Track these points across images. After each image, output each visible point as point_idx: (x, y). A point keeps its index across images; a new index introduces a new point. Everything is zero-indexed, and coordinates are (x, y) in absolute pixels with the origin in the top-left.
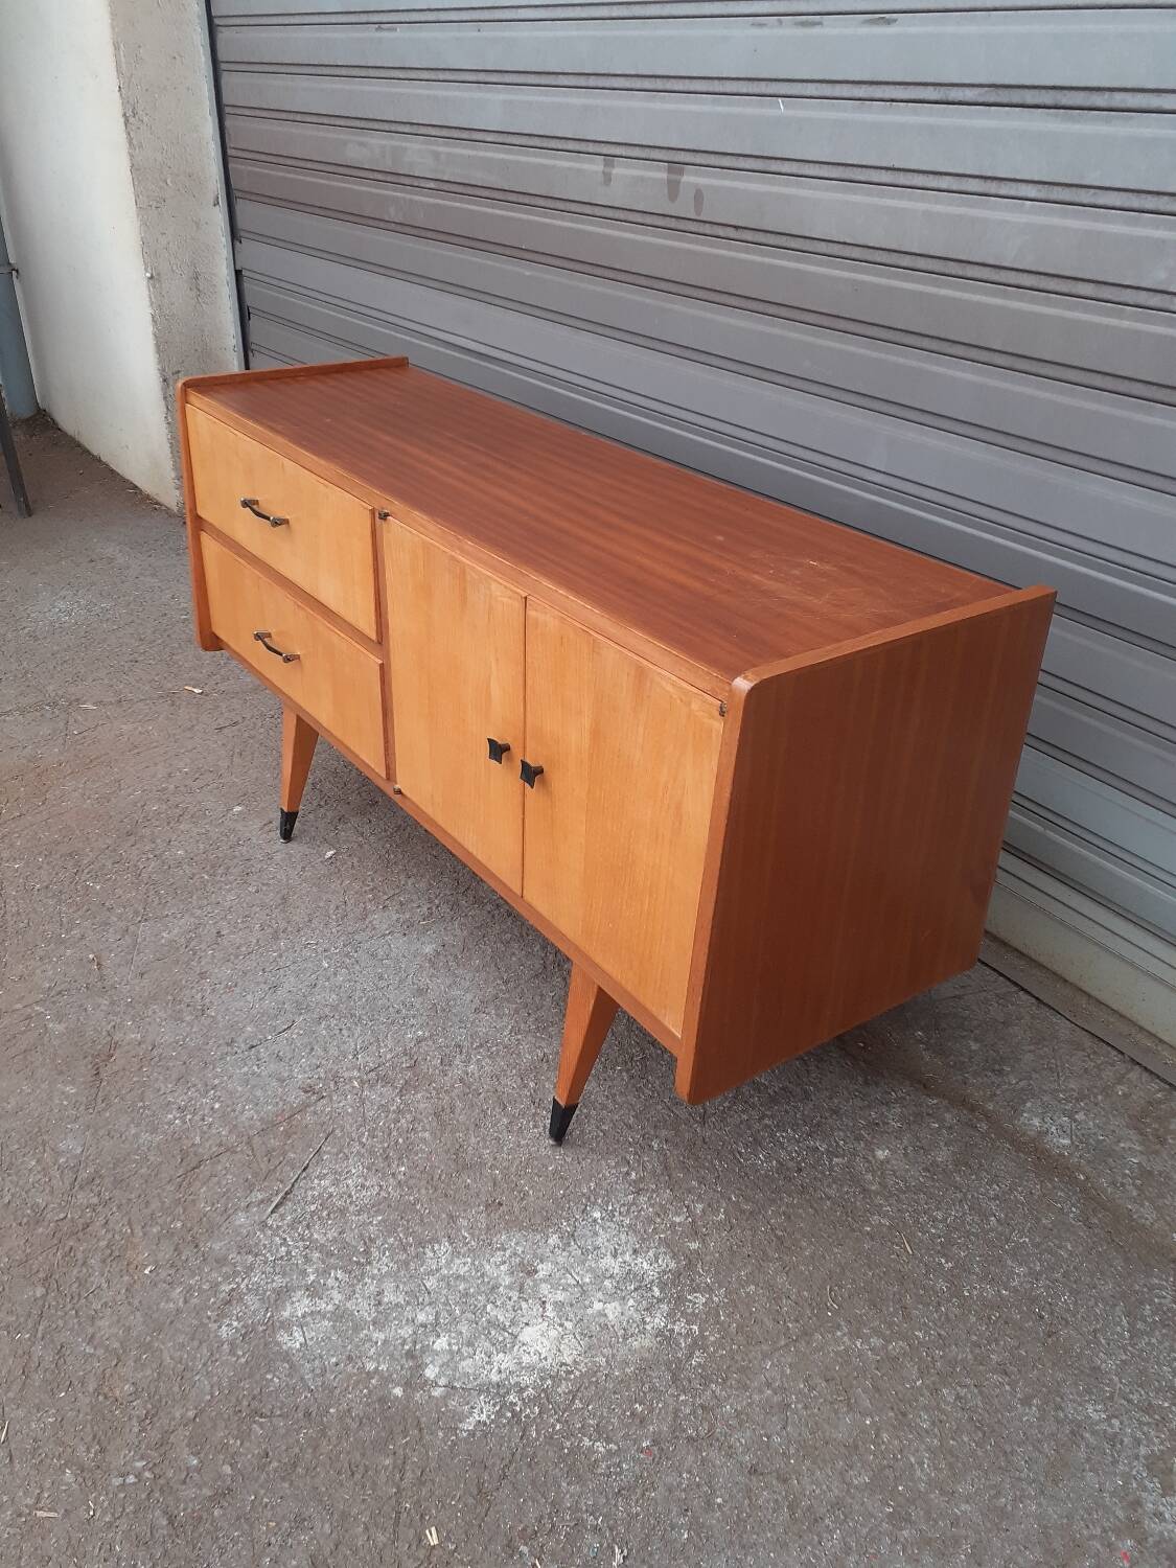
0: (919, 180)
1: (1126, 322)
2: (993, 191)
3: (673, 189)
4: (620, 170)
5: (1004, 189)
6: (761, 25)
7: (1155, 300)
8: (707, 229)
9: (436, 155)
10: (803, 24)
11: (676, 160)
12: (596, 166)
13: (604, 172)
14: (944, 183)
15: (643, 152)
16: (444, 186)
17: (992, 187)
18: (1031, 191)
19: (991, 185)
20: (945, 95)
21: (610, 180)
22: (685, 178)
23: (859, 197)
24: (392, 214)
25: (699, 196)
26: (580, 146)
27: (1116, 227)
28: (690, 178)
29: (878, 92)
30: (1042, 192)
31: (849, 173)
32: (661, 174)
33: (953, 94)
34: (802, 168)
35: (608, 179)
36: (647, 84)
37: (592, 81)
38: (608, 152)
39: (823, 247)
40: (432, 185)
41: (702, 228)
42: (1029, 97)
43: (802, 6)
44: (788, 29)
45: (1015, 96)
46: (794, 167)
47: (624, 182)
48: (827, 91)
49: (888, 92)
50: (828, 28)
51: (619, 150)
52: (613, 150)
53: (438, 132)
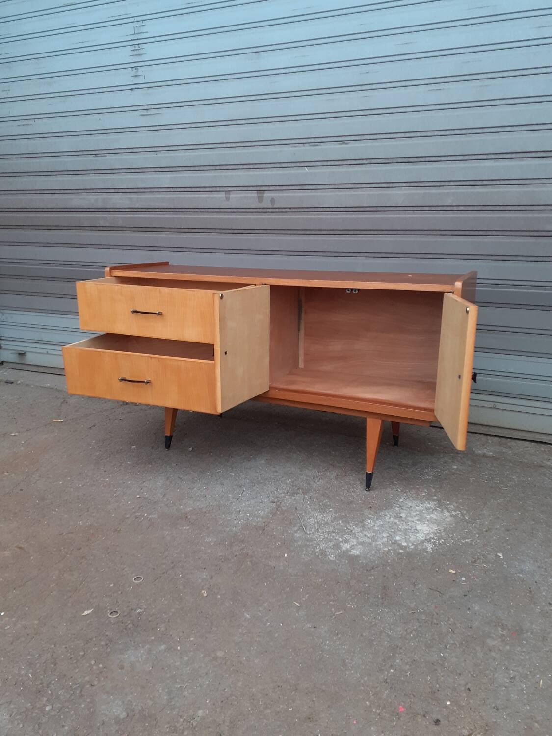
0: (364, 186)
2: (391, 186)
3: (261, 199)
4: (232, 195)
5: (394, 185)
6: (295, 147)
7: (449, 208)
8: (277, 210)
9: (130, 199)
10: (313, 146)
11: (260, 190)
12: (222, 195)
13: (226, 197)
14: (373, 185)
15: (246, 188)
16: (133, 210)
17: (391, 185)
18: (404, 185)
19: (390, 185)
20: (370, 161)
21: (229, 199)
22: (265, 195)
23: (341, 193)
24: (102, 223)
25: (273, 200)
26: (213, 189)
27: (434, 191)
28: (267, 195)
29: (345, 163)
30: (408, 185)
31: (336, 187)
32: (255, 195)
33: (373, 161)
34: (317, 187)
35: (228, 199)
36: (245, 167)
37: (218, 168)
38: (227, 190)
39: (328, 210)
40: (127, 210)
41: (274, 210)
42: (400, 160)
43: (313, 140)
44: (308, 147)
45: (395, 161)
46: (314, 187)
47: (236, 199)
48: (325, 163)
49: (349, 163)
50: (324, 146)
51: (233, 189)
52: (230, 189)
53: (131, 191)
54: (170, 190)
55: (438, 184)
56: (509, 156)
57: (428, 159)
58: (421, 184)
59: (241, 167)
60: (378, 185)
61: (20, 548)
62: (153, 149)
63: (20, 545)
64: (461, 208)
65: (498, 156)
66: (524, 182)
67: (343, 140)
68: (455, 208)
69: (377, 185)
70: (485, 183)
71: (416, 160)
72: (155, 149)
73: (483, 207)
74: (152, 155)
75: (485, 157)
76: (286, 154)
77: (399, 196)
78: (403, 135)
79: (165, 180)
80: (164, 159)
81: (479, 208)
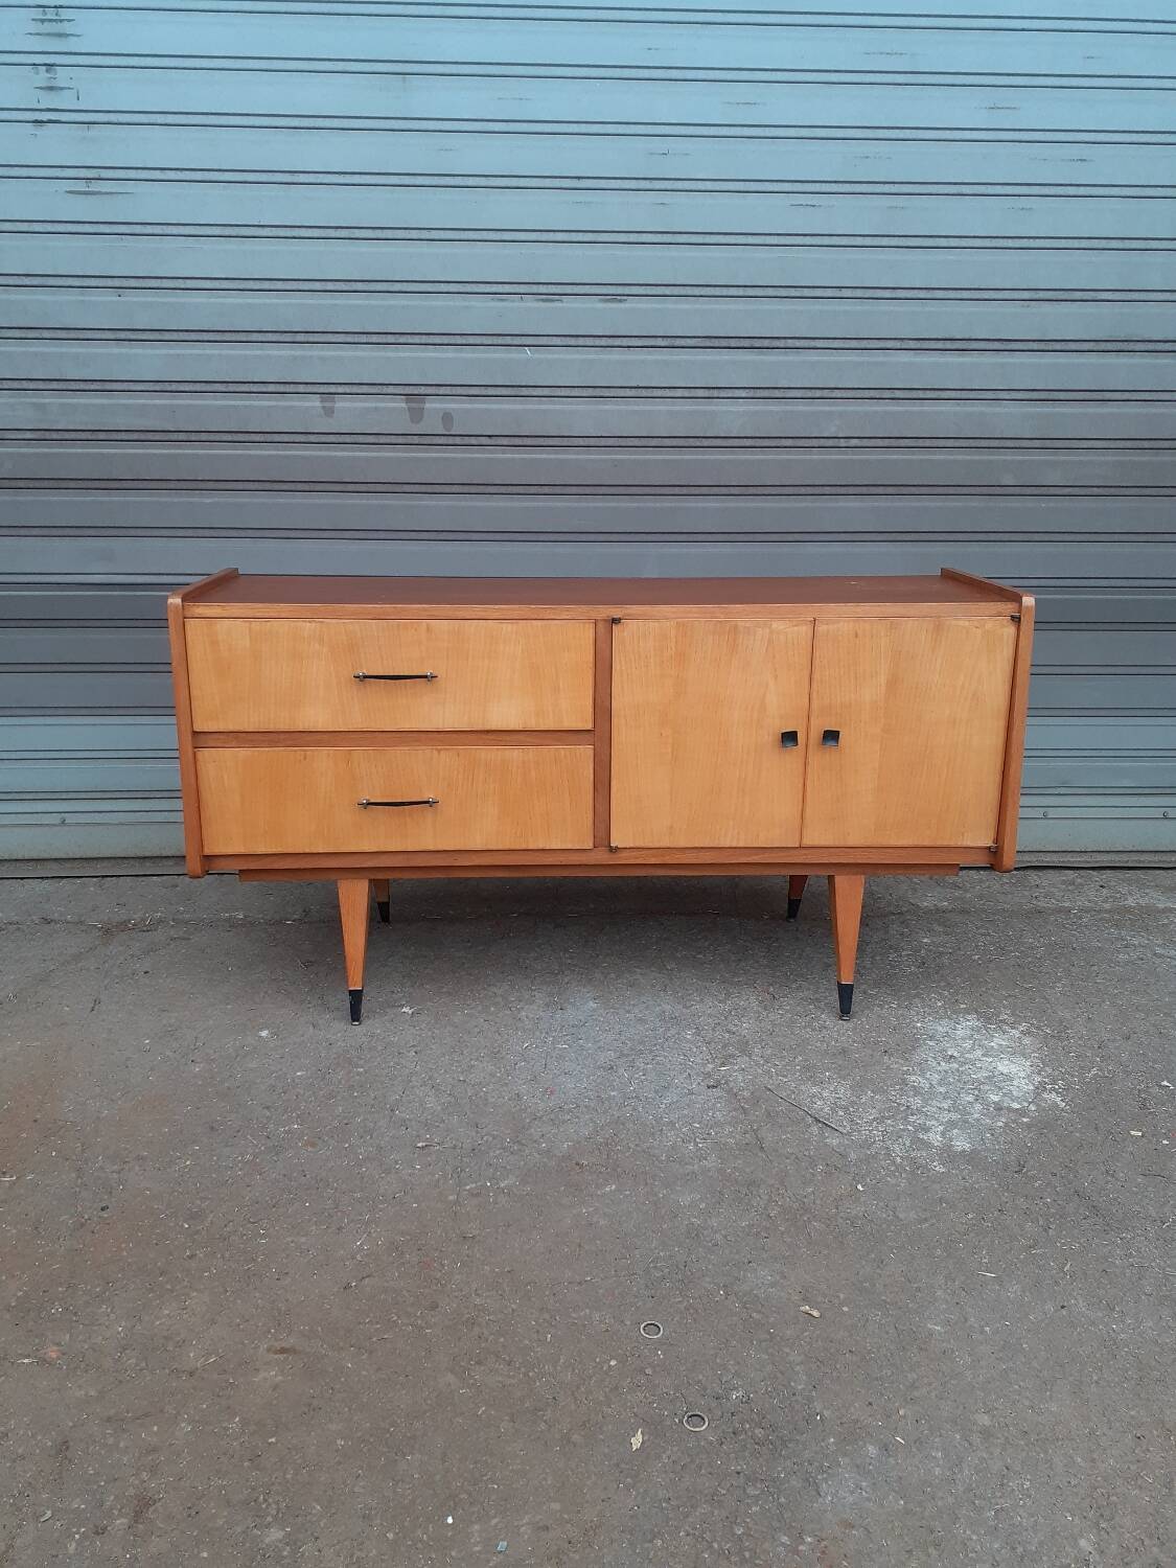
0: (660, 393)
1: (816, 456)
2: (716, 395)
3: (417, 415)
4: (341, 404)
5: (723, 394)
7: (830, 443)
8: (458, 440)
9: (40, 407)
10: (543, 300)
11: (415, 394)
12: (315, 403)
13: (324, 407)
14: (679, 393)
15: (376, 388)
17: (715, 393)
18: (743, 393)
19: (714, 392)
20: (673, 342)
21: (333, 412)
22: (427, 405)
23: (609, 406)
25: (447, 417)
26: (285, 388)
27: (801, 407)
28: (431, 405)
29: (617, 342)
30: (751, 393)
31: (598, 392)
32: (400, 404)
33: (678, 342)
34: (554, 392)
35: (329, 412)
36: (374, 339)
37: (300, 338)
38: (328, 391)
39: (581, 442)
40: (28, 435)
41: (451, 440)
42: (733, 343)
43: (543, 289)
44: (530, 303)
45: (724, 343)
46: (546, 392)
47: (350, 413)
48: (572, 341)
49: (625, 342)
50: (568, 304)
51: (340, 389)
52: (332, 389)
53: (41, 385)
54: (162, 386)
55: (809, 394)
56: (940, 345)
57: (790, 343)
58: (777, 393)
59: (364, 339)
60: (691, 392)
61: (283, 1351)
62: (109, 282)
63: (278, 1345)
64: (854, 442)
65: (922, 344)
66: (965, 395)
67: (616, 292)
68: (843, 443)
69: (686, 393)
70: (898, 394)
71: (766, 343)
72: (117, 283)
73: (895, 442)
74: (110, 297)
75: (898, 344)
76: (478, 314)
77: (733, 417)
78: (741, 292)
79: (149, 361)
80: (143, 309)
81: (886, 442)
